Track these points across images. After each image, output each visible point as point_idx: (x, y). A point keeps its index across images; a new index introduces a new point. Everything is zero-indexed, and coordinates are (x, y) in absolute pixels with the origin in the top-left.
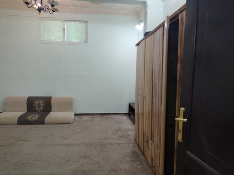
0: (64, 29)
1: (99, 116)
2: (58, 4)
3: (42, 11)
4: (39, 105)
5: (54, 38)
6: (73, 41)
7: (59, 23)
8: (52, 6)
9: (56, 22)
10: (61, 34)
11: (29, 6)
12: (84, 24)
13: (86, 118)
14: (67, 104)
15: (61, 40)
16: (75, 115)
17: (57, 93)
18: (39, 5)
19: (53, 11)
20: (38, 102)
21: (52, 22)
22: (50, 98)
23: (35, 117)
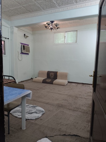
0: (65, 37)
1: (81, 85)
2: (58, 25)
3: (52, 30)
4: (52, 75)
5: (60, 42)
6: (69, 42)
7: (63, 33)
8: (56, 26)
9: (61, 33)
10: (63, 39)
11: (47, 28)
12: (75, 32)
13: (74, 84)
14: (65, 76)
15: (63, 42)
16: (68, 82)
17: (60, 70)
18: (51, 27)
19: (57, 29)
20: (51, 74)
21: (59, 34)
22: (57, 72)
23: (49, 80)
